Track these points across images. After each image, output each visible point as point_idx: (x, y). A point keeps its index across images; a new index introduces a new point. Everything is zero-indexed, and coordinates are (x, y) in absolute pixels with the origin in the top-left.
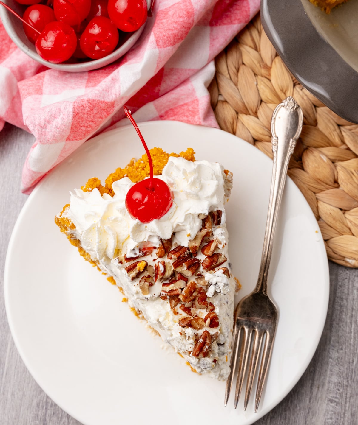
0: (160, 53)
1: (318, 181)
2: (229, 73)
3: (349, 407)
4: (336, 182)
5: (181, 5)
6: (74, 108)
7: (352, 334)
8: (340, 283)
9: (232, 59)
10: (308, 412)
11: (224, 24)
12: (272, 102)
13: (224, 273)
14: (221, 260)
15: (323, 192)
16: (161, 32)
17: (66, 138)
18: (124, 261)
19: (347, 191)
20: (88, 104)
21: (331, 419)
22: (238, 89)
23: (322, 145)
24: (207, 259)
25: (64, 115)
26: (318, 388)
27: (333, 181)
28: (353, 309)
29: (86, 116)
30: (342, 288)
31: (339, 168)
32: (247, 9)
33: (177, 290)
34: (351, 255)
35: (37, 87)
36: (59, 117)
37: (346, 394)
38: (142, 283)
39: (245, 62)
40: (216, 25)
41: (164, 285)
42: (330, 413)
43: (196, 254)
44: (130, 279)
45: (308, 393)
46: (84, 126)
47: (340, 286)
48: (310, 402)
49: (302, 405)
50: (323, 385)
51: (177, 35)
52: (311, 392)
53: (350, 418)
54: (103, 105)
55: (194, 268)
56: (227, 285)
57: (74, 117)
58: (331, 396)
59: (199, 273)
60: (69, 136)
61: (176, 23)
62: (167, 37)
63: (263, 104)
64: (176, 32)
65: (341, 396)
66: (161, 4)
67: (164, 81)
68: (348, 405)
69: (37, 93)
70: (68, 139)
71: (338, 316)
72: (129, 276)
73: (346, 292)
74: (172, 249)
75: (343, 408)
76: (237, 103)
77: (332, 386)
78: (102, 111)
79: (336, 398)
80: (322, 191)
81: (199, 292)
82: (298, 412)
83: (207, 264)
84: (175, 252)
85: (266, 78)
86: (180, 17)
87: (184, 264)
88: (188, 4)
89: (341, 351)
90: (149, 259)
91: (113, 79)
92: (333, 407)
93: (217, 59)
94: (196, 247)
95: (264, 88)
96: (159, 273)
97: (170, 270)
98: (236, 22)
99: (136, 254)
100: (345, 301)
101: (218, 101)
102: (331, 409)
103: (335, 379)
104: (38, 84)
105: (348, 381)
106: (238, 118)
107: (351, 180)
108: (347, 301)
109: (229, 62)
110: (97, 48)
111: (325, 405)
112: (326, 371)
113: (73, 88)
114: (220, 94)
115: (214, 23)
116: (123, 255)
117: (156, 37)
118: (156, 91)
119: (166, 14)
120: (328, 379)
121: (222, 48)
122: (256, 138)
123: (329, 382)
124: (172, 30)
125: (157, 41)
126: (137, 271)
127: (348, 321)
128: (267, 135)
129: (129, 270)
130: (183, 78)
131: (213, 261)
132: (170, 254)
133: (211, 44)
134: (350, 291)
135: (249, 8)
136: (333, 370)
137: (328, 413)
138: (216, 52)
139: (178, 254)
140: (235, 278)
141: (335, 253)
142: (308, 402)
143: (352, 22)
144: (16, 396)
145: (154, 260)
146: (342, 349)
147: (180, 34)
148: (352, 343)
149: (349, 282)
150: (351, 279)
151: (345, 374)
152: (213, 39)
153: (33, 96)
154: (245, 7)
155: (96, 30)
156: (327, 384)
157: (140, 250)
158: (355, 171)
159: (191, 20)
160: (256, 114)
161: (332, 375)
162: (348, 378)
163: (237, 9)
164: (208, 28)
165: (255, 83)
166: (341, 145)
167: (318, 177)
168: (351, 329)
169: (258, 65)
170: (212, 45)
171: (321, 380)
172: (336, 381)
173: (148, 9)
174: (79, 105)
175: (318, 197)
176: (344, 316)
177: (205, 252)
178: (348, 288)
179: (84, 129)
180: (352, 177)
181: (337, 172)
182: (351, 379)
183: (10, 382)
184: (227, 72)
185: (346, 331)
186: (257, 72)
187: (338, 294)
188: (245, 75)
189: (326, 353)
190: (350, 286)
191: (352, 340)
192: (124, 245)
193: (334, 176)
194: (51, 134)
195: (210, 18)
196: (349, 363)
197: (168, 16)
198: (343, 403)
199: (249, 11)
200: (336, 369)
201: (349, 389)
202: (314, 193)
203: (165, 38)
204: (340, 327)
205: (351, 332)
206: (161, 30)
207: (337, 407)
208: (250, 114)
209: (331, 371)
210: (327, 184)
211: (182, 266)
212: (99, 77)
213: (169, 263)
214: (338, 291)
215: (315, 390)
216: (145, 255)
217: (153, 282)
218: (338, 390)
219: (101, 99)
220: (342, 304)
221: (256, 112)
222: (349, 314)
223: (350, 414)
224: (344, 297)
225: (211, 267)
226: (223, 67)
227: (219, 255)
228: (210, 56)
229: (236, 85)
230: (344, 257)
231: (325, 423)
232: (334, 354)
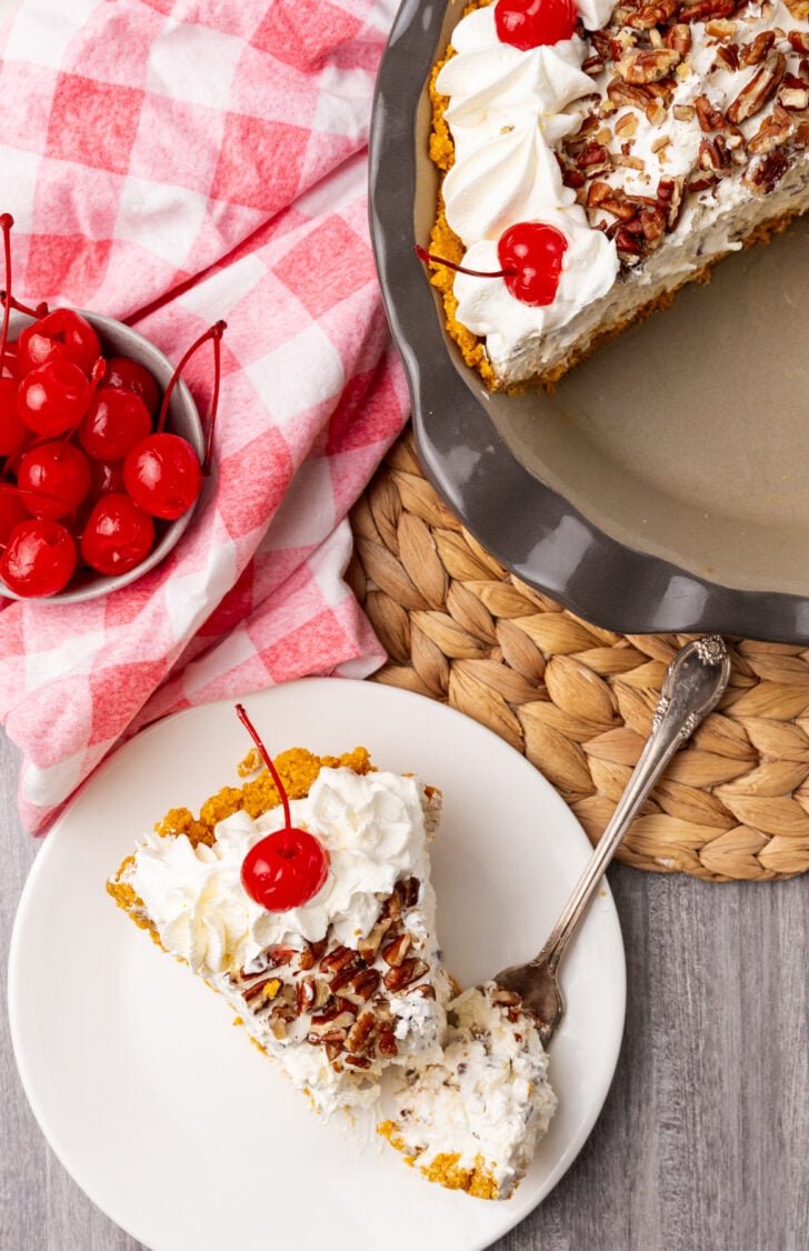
0: (238, 548)
1: (582, 721)
2: (379, 534)
3: (701, 1133)
4: (616, 715)
5: (263, 444)
6: (93, 688)
7: (689, 996)
8: (653, 904)
9: (381, 506)
10: (626, 1153)
11: (356, 446)
12: (472, 578)
13: (425, 996)
14: (418, 971)
15: (596, 740)
16: (233, 508)
17: (86, 743)
18: (239, 979)
19: (640, 733)
20: (116, 675)
21: (671, 1159)
22: (401, 563)
23: (579, 648)
24: (393, 972)
25: (77, 705)
26: (640, 1106)
27: (609, 715)
28: (684, 948)
29: (116, 696)
30: (659, 913)
31: (617, 689)
32: (395, 408)
33: (338, 1032)
34: (664, 852)
35: (12, 640)
36: (68, 710)
37: (694, 1109)
38: (274, 1020)
39: (406, 507)
40: (339, 451)
41: (316, 1020)
42: (667, 1149)
43: (373, 961)
44: (252, 1012)
45: (622, 1118)
46: (117, 713)
47: (654, 909)
48: (627, 1134)
49: (613, 1144)
50: (648, 1100)
51: (265, 505)
52: (628, 1117)
53: (706, 1151)
54: (146, 669)
55: (368, 988)
56: (431, 1018)
57: (95, 706)
58: (664, 1117)
59: (378, 997)
60: (93, 736)
61: (258, 482)
62: (247, 514)
63: (455, 585)
64: (261, 499)
65: (685, 1115)
66: (224, 446)
67: (259, 580)
68: (698, 1128)
69: (15, 652)
70: (91, 742)
71: (658, 967)
72: (249, 1006)
73: (667, 919)
74: (327, 954)
75: (691, 1135)
76: (404, 593)
77: (664, 1098)
78: (147, 678)
79: (675, 1118)
80: (591, 737)
81: (382, 1031)
82: (608, 1157)
83: (393, 981)
84: (333, 959)
85: (454, 531)
86: (264, 469)
87: (350, 984)
88: (276, 440)
89: (673, 1031)
90: (285, 973)
91: (155, 615)
92: (672, 1137)
93: (353, 515)
94: (372, 950)
95: (451, 553)
96: (305, 1001)
97: (325, 993)
98: (378, 437)
99: (261, 965)
100: (667, 936)
101: (367, 593)
102: (669, 1140)
103: (668, 1085)
104: (13, 632)
105: (693, 1085)
106: (410, 620)
107: (644, 708)
108: (671, 936)
109: (377, 513)
110: (116, 557)
111: (656, 1137)
112: (649, 1072)
113: (82, 633)
114: (368, 579)
115: (334, 448)
116: (238, 967)
117: (224, 519)
118: (246, 600)
119: (238, 466)
120: (655, 1087)
121: (358, 492)
122: (450, 655)
123: (658, 1092)
124: (253, 498)
125: (228, 526)
126: (265, 999)
127: (679, 972)
128: (471, 647)
129: (249, 996)
130: (292, 566)
131: (404, 974)
132: (324, 964)
133: (335, 490)
134: (674, 914)
135: (398, 405)
136: (663, 1069)
137: (664, 1150)
138: (348, 504)
139: (338, 965)
140: (450, 978)
141: (634, 852)
142: (624, 1134)
143: (601, 398)
144: (77, 1215)
145: (295, 974)
146: (673, 1027)
147: (270, 502)
148: (690, 1011)
149: (669, 899)
150: (674, 892)
151: (685, 1073)
152: (338, 480)
153: (8, 659)
154: (390, 404)
155: (109, 527)
156: (654, 1096)
157: (269, 957)
158: (649, 689)
159: (287, 467)
160: (443, 608)
161: (661, 1078)
162: (692, 1079)
163: (375, 411)
164: (326, 460)
165: (434, 546)
166: (617, 642)
167: (581, 713)
168: (685, 987)
169: (434, 507)
170: (338, 492)
171: (643, 1090)
172: (671, 1087)
173: (202, 463)
174: (101, 680)
175: (587, 750)
176: (669, 965)
177: (389, 960)
178: (670, 910)
179: (118, 717)
180: (645, 703)
181: (616, 697)
182: (698, 1079)
183: (61, 1191)
184: (375, 533)
185: (676, 992)
186: (435, 523)
187: (653, 925)
188: (410, 531)
189: (646, 1039)
190: (673, 907)
191: (690, 1007)
192: (240, 946)
193: (611, 705)
194: (57, 745)
195: (324, 442)
196: (691, 1049)
197: (241, 470)
198: (690, 1127)
199: (399, 410)
200: (667, 1066)
201: (696, 1098)
202: (579, 743)
203: (243, 515)
204: (663, 986)
205: (687, 993)
206: (234, 503)
207: (681, 1136)
208: (433, 610)
209: (659, 1071)
210: (599, 723)
211: (347, 986)
212: (127, 600)
213: (323, 980)
214: (652, 919)
215: (634, 1111)
216: (278, 964)
217: (293, 1016)
218: (678, 1104)
219: (140, 659)
220: (662, 942)
221: (444, 604)
222: (679, 959)
223: (704, 1143)
224: (664, 929)
225: (400, 985)
226: (367, 526)
227: (415, 961)
228: (337, 514)
229: (395, 555)
230: (653, 857)
231: (661, 1168)
232: (660, 1039)
